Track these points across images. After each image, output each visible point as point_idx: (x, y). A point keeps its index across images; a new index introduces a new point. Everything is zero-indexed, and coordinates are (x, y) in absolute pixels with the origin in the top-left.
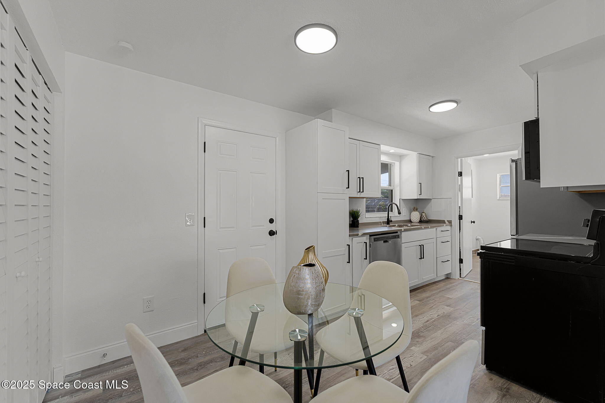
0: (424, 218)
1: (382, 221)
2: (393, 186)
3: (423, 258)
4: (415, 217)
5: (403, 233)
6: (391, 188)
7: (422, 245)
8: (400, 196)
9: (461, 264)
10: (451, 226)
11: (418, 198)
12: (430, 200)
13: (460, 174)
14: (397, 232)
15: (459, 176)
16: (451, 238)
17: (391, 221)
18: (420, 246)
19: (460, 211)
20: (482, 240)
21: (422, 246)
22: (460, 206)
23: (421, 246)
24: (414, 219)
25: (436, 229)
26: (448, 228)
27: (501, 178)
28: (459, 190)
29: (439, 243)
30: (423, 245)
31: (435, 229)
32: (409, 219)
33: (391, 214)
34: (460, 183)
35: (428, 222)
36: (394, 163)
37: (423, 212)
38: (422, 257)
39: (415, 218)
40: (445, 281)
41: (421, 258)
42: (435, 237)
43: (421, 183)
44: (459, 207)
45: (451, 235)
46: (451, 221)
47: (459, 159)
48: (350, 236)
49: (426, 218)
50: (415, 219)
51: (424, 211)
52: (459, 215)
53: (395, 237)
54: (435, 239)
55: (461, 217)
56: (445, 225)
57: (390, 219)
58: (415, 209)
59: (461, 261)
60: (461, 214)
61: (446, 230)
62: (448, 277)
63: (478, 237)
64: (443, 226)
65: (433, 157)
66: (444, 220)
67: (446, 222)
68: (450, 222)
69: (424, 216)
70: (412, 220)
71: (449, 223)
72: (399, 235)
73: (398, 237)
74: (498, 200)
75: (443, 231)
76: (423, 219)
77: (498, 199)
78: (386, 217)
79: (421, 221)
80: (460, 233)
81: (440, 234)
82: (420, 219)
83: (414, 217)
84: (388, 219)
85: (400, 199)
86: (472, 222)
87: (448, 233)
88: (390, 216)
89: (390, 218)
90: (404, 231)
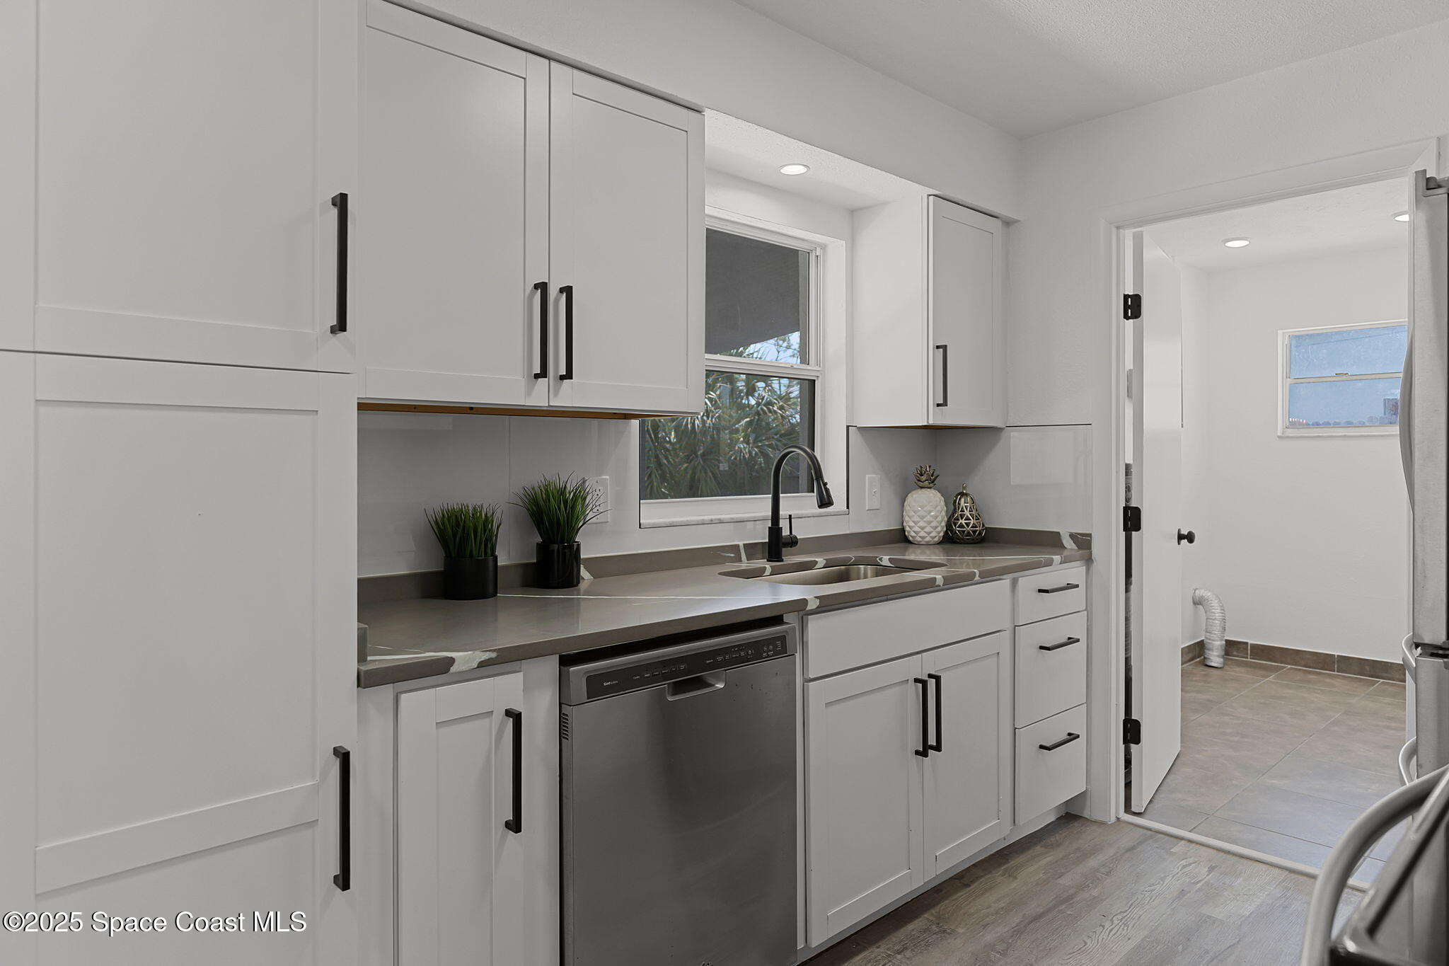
0: (967, 523)
1: (741, 544)
2: (818, 364)
3: (938, 748)
4: (922, 517)
5: (816, 626)
6: (808, 372)
7: (930, 676)
8: (851, 409)
9: (1133, 746)
10: (1089, 560)
11: (931, 422)
12: (990, 433)
13: (1133, 307)
14: (777, 620)
15: (1126, 317)
16: (1089, 619)
17: (793, 542)
18: (920, 685)
19: (1128, 489)
20: (1215, 603)
21: (932, 684)
22: (1131, 462)
23: (924, 683)
24: (917, 529)
25: (1014, 583)
26: (1075, 572)
27: (1293, 349)
28: (1129, 395)
29: (1027, 649)
30: (938, 679)
31: (1005, 582)
32: (894, 526)
33: (788, 504)
34: (1129, 365)
35: (986, 538)
36: (824, 247)
37: (962, 494)
38: (932, 741)
39: (921, 524)
40: (1057, 837)
41: (923, 753)
42: (1007, 625)
43: (945, 347)
44: (1128, 467)
45: (1088, 609)
46: (1090, 535)
47: (1128, 234)
48: (366, 680)
49: (972, 522)
50: (923, 528)
51: (964, 488)
52: (1126, 509)
53: (757, 652)
54: (1007, 635)
55: (1132, 519)
56: (1057, 558)
57: (785, 532)
58: (926, 479)
59: (1132, 732)
60: (1133, 504)
61: (1064, 584)
62: (1070, 816)
63: (1202, 591)
64: (1049, 563)
65: (1008, 223)
66: (1059, 533)
67: (1068, 543)
68: (1083, 542)
69: (967, 513)
70: (911, 534)
71: (1080, 547)
72: (783, 639)
73: (780, 647)
74: (1279, 437)
75: (1047, 591)
76: (961, 526)
77: (1279, 434)
78: (764, 519)
79: (952, 538)
80: (1127, 590)
81: (1031, 605)
82: (949, 526)
83: (916, 519)
84: (775, 530)
85: (848, 427)
86: (1181, 537)
87: (1075, 599)
88: (783, 512)
89: (784, 524)
90: (820, 610)
